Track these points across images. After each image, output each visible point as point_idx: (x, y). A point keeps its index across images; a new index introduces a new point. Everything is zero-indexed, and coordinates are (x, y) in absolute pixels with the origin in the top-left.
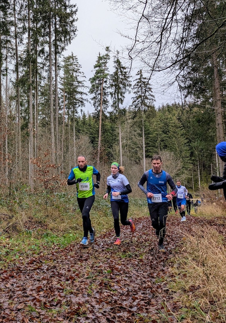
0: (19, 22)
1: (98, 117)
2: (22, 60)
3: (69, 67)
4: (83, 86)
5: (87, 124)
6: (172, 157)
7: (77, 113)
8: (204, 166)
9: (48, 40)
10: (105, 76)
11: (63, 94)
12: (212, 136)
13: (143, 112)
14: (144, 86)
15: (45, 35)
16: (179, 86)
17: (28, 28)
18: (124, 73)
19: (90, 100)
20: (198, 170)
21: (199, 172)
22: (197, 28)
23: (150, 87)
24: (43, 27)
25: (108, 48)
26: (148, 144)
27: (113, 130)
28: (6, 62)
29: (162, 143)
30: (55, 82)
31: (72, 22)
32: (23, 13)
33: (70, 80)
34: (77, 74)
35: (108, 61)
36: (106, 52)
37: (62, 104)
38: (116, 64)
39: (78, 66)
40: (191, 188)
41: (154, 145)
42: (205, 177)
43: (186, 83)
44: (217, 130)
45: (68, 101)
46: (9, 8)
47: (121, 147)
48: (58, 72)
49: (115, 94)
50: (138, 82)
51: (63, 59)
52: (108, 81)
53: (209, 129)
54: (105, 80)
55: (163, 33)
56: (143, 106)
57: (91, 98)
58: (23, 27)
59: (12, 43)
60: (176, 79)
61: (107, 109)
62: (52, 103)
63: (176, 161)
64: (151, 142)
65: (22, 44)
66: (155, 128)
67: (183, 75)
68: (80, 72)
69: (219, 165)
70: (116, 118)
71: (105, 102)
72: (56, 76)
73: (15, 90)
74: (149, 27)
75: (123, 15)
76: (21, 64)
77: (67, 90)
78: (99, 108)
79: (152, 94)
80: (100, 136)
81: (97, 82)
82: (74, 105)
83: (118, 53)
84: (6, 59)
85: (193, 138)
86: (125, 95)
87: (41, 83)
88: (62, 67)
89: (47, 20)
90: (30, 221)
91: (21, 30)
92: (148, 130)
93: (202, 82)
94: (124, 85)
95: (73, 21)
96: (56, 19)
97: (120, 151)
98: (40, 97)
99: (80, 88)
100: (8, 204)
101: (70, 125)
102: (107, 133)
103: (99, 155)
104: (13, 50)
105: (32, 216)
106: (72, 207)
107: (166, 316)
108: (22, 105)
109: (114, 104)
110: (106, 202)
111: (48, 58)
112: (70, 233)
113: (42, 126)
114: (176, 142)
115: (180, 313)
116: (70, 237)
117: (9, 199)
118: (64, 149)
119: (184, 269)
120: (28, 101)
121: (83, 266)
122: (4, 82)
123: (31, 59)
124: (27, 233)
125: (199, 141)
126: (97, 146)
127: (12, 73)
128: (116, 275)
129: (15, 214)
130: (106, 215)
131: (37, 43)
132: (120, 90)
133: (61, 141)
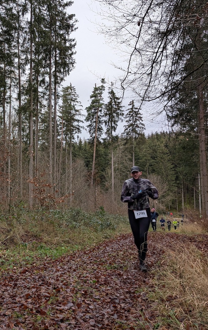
0: (22, 54)
1: (92, 143)
2: (24, 89)
3: (68, 96)
4: (80, 114)
5: (83, 149)
6: (158, 180)
7: (74, 139)
8: (187, 189)
9: (49, 71)
10: (101, 106)
11: (61, 121)
12: (196, 162)
13: (134, 139)
14: (135, 115)
15: (46, 66)
16: (167, 115)
17: (30, 59)
18: (117, 103)
19: (86, 128)
20: (182, 192)
21: (183, 194)
22: (185, 62)
23: (141, 116)
24: (44, 59)
25: (103, 80)
27: (106, 155)
28: (10, 91)
29: (150, 167)
30: (54, 110)
32: (25, 45)
33: (68, 108)
34: (75, 103)
35: (103, 92)
36: (102, 84)
37: (61, 131)
38: (110, 95)
39: (76, 96)
40: (176, 209)
41: (143, 169)
42: (189, 199)
43: (173, 113)
44: (201, 156)
45: (66, 128)
46: (13, 41)
47: (113, 170)
48: (57, 101)
50: (130, 112)
51: (62, 89)
52: (103, 110)
53: (193, 155)
54: (100, 109)
55: (154, 65)
56: (134, 134)
57: (87, 125)
58: (26, 58)
59: (16, 74)
61: (101, 136)
62: (51, 129)
63: (162, 184)
65: (24, 74)
66: (145, 154)
67: (170, 105)
68: (77, 102)
69: (201, 188)
70: (109, 144)
71: (100, 129)
72: (55, 104)
73: (18, 116)
74: (141, 60)
75: (117, 48)
76: (23, 93)
77: (65, 118)
78: (94, 135)
79: (142, 123)
80: (94, 160)
81: (93, 111)
82: (71, 131)
83: (112, 85)
84: (10, 88)
85: (179, 164)
86: (118, 123)
87: (41, 110)
88: (60, 97)
89: (48, 53)
90: (26, 235)
91: (23, 62)
92: (138, 155)
93: (188, 112)
94: (117, 114)
95: (72, 54)
96: (56, 52)
97: (112, 174)
98: (40, 124)
99: (77, 116)
100: (7, 219)
101: (67, 149)
102: (100, 157)
103: (92, 177)
104: (16, 80)
105: (29, 230)
106: (65, 223)
107: (144, 323)
108: (23, 130)
109: (107, 131)
110: (97, 219)
111: (48, 88)
112: (62, 246)
113: (42, 150)
114: (163, 167)
115: (156, 321)
116: (62, 250)
117: (8, 215)
118: (61, 171)
119: (164, 280)
120: (29, 127)
121: (71, 275)
122: (7, 109)
123: (33, 88)
124: (23, 245)
125: (184, 167)
126: (92, 169)
127: (14, 100)
128: (100, 285)
129: (13, 228)
130: (96, 231)
131: (38, 74)
132: (113, 119)
133: (58, 164)
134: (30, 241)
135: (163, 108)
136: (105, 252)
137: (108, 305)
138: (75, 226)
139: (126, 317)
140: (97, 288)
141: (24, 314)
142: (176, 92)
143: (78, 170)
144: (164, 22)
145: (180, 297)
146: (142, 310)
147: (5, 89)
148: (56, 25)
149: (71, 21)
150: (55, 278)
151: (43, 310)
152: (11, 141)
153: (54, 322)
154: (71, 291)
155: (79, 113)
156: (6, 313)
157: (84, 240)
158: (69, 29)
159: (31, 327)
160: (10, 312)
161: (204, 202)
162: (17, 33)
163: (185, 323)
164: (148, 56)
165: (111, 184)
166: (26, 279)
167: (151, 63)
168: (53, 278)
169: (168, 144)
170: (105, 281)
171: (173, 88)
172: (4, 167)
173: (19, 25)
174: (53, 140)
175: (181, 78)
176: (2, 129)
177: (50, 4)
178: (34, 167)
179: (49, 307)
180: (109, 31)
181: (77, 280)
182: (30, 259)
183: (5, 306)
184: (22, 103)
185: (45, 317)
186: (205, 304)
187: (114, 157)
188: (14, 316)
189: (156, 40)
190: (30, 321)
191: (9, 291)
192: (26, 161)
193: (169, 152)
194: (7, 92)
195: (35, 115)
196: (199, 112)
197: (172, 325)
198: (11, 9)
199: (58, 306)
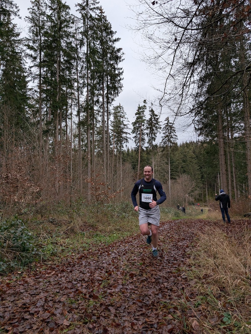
0: (80, 79)
1: (137, 151)
2: (82, 107)
3: (118, 114)
5: (130, 155)
6: (188, 178)
7: (123, 147)
8: (210, 185)
9: (102, 93)
10: (143, 121)
11: (113, 134)
12: (216, 164)
13: (169, 147)
14: (170, 128)
15: (100, 89)
16: (195, 127)
17: (87, 84)
18: (156, 119)
19: (133, 138)
20: (206, 188)
23: (175, 129)
24: (98, 83)
25: (145, 101)
26: (172, 169)
27: (148, 160)
28: (71, 109)
29: (182, 169)
30: (107, 125)
31: (119, 80)
32: (83, 72)
33: (118, 123)
34: (123, 119)
35: (145, 110)
36: (144, 104)
37: (113, 141)
38: (151, 113)
39: (124, 113)
40: (202, 200)
41: (176, 170)
42: (211, 192)
43: (200, 126)
44: (220, 159)
45: (116, 139)
46: (73, 68)
48: (109, 117)
50: (166, 126)
51: (113, 108)
52: (145, 125)
53: (214, 159)
54: (143, 124)
55: (184, 88)
56: (169, 143)
58: (83, 83)
59: (75, 95)
61: (144, 145)
62: (105, 139)
63: (191, 181)
64: (174, 168)
65: (82, 95)
66: (177, 158)
67: (197, 119)
68: (125, 118)
69: (220, 184)
70: (150, 151)
71: (143, 140)
72: (108, 119)
73: (78, 130)
74: (174, 83)
76: (81, 110)
77: (116, 131)
78: (139, 144)
79: (175, 134)
80: (139, 164)
81: (137, 125)
82: (121, 141)
83: (152, 105)
84: (71, 107)
85: (203, 166)
86: (157, 135)
87: (97, 125)
88: (112, 114)
89: (101, 78)
90: (85, 225)
91: (81, 85)
92: (173, 160)
95: (120, 79)
96: (107, 78)
98: (96, 136)
99: (125, 129)
100: (68, 212)
101: (118, 156)
102: (144, 162)
103: (138, 177)
104: (76, 100)
105: (86, 221)
106: (116, 214)
108: (83, 141)
109: (149, 141)
111: (102, 106)
112: (114, 233)
113: (98, 157)
114: (191, 169)
116: (114, 237)
117: (69, 209)
118: (113, 172)
120: (87, 138)
121: (121, 259)
122: (69, 123)
123: (89, 107)
124: (81, 234)
125: (207, 168)
126: (137, 171)
127: (75, 117)
128: (146, 266)
129: (73, 220)
131: (94, 96)
132: (153, 132)
133: (111, 167)
134: (88, 230)
135: (192, 121)
138: (125, 216)
139: (169, 296)
140: (143, 270)
142: (201, 110)
143: (127, 171)
147: (67, 108)
148: (107, 57)
149: (119, 53)
152: (73, 149)
154: (121, 274)
155: (126, 127)
157: (132, 227)
158: (118, 60)
162: (76, 63)
166: (82, 264)
168: (106, 262)
169: (195, 151)
173: (77, 56)
174: (107, 149)
177: (102, 40)
181: (126, 263)
182: (87, 245)
184: (81, 118)
185: (97, 301)
186: (238, 282)
187: (155, 162)
192: (84, 164)
193: (196, 157)
194: (68, 110)
196: (219, 125)
198: (71, 43)
199: (109, 289)
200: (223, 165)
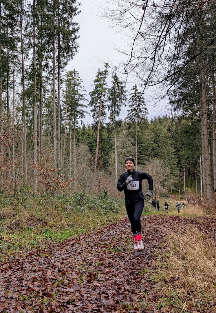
0: (25, 39)
1: (96, 128)
2: (27, 74)
3: (71, 81)
5: (86, 134)
6: (161, 164)
7: (77, 123)
8: (189, 172)
9: (52, 55)
10: (104, 90)
11: (65, 106)
12: (197, 146)
13: (137, 124)
14: (138, 100)
15: (49, 51)
16: (170, 99)
17: (33, 44)
18: (121, 88)
19: (90, 112)
20: (184, 176)
21: (185, 178)
22: (188, 46)
23: (144, 101)
24: (48, 43)
25: (107, 64)
26: (140, 152)
28: (14, 76)
29: (153, 151)
30: (58, 95)
31: (74, 39)
32: (28, 29)
33: (71, 93)
34: (78, 88)
35: (107, 76)
36: (105, 69)
37: (64, 116)
38: (114, 80)
39: (79, 80)
40: (177, 192)
41: (146, 153)
42: (190, 182)
43: (176, 98)
44: (202, 140)
45: (69, 113)
46: (16, 25)
47: (116, 155)
48: (60, 85)
49: (112, 107)
50: (133, 96)
51: (65, 74)
52: (106, 95)
53: (195, 139)
54: (103, 94)
55: (157, 50)
56: (137, 118)
57: (91, 110)
58: (29, 43)
59: (19, 58)
60: (167, 93)
61: (105, 120)
62: (55, 114)
63: (164, 167)
64: (143, 150)
65: (27, 58)
66: (147, 138)
67: (173, 89)
68: (81, 86)
69: (202, 172)
70: (113, 129)
71: (103, 114)
72: (59, 89)
73: (21, 101)
74: (145, 44)
75: (121, 32)
76: (26, 78)
78: (98, 119)
79: (145, 107)
80: (97, 145)
81: (96, 95)
82: (75, 116)
83: (116, 69)
84: (13, 73)
85: (181, 148)
86: (121, 108)
87: (45, 95)
88: (64, 81)
89: (51, 36)
90: (32, 219)
91: (27, 46)
92: (141, 140)
93: (191, 96)
95: (76, 38)
96: (59, 36)
97: (115, 159)
98: (44, 109)
99: (81, 100)
100: (12, 203)
101: (71, 134)
102: (104, 142)
103: (96, 162)
104: (19, 65)
105: (34, 215)
106: (69, 207)
107: (147, 304)
108: (27, 115)
109: (111, 116)
110: (101, 203)
111: (52, 72)
112: (67, 230)
113: (46, 135)
114: (165, 151)
115: (160, 301)
116: (66, 234)
117: (13, 199)
118: (65, 156)
119: (166, 262)
120: (33, 112)
121: (76, 258)
122: (11, 94)
123: (36, 73)
124: (29, 229)
125: (186, 150)
126: (95, 154)
127: (18, 85)
128: (105, 267)
129: (19, 213)
130: (100, 214)
131: (42, 59)
132: (117, 103)
133: (62, 149)
134: (36, 225)
135: (166, 92)
136: (109, 235)
137: (112, 286)
138: (80, 210)
139: (130, 298)
140: (101, 271)
141: (31, 297)
142: (179, 77)
143: (82, 154)
144: (168, 5)
145: (182, 279)
146: (145, 291)
147: (8, 74)
148: (59, 9)
149: (74, 4)
150: (61, 261)
151: (49, 292)
152: (15, 126)
153: (60, 304)
154: (76, 274)
155: (82, 98)
156: (13, 296)
157: (88, 223)
158: (72, 13)
159: (38, 309)
160: (17, 294)
161: (205, 185)
162: (20, 17)
163: (187, 303)
164: (152, 40)
165: (114, 169)
166: (32, 262)
167: (154, 47)
168: (58, 261)
169: (170, 128)
170: (109, 263)
171: (176, 72)
172: (9, 152)
173: (22, 8)
174: (57, 126)
175: (184, 62)
176: (6, 114)
178: (38, 152)
179: (55, 289)
180: (112, 14)
181: (82, 262)
182: (35, 242)
183: (12, 289)
185: (51, 299)
186: (207, 284)
187: (117, 142)
188: (21, 299)
189: (160, 24)
190: (37, 304)
191: (16, 275)
192: (30, 146)
193: (171, 136)
194: (10, 77)
195: (39, 100)
196: (202, 97)
197: (174, 305)
199: (64, 288)
200: (206, 148)
